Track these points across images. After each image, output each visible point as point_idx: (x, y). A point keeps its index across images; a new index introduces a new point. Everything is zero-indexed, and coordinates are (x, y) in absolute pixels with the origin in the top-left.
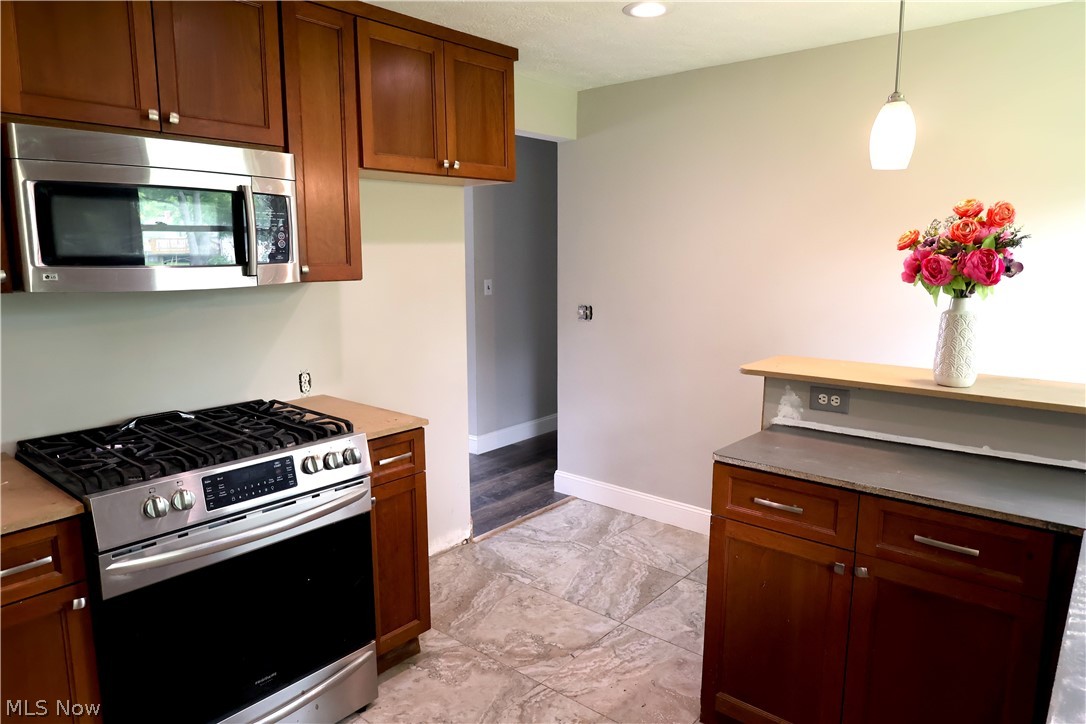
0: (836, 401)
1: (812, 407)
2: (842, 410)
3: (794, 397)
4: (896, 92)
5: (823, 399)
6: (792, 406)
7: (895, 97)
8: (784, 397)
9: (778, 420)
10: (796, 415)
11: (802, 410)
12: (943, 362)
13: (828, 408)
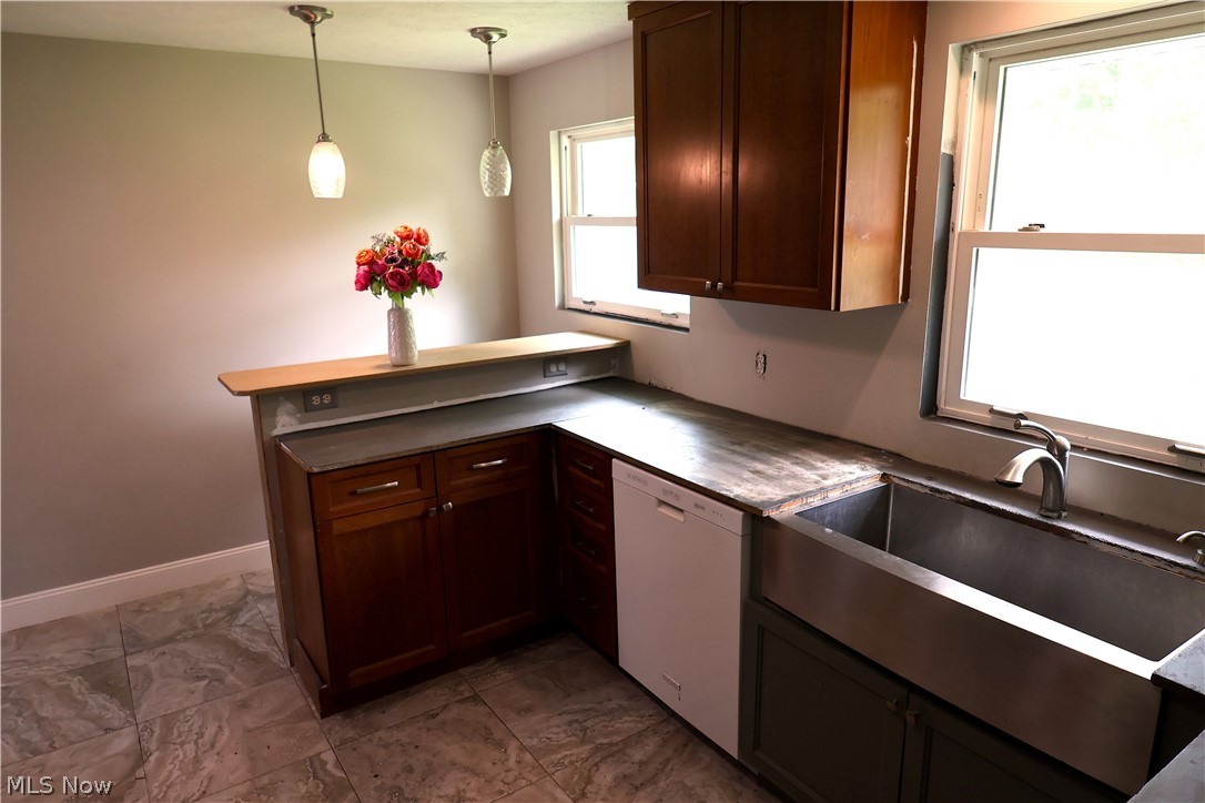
0: (327, 399)
1: (306, 411)
2: (333, 405)
3: (289, 406)
4: (324, 133)
5: (316, 400)
6: (289, 414)
7: (324, 138)
8: (279, 409)
9: (278, 431)
10: (294, 421)
11: (298, 415)
12: (401, 349)
13: (322, 407)
